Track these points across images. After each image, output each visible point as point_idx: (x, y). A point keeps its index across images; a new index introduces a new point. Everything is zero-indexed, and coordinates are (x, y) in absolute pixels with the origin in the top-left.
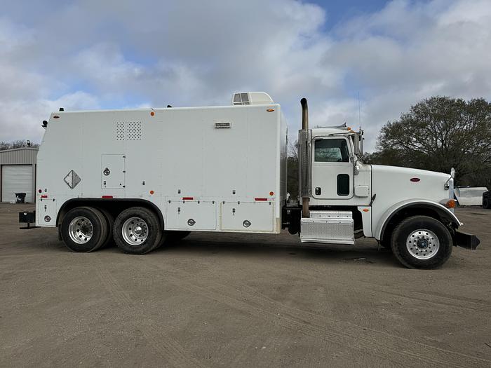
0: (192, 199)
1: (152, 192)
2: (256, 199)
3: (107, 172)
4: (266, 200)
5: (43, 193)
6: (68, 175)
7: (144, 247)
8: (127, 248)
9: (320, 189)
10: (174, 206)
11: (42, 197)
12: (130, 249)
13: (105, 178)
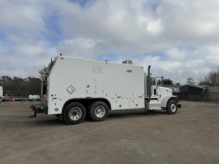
0: (120, 97)
1: (106, 95)
2: (139, 97)
3: (88, 86)
4: (141, 97)
5: (54, 97)
6: (69, 87)
7: (104, 118)
8: (97, 119)
10: (114, 100)
11: (53, 98)
12: (99, 119)
13: (87, 89)
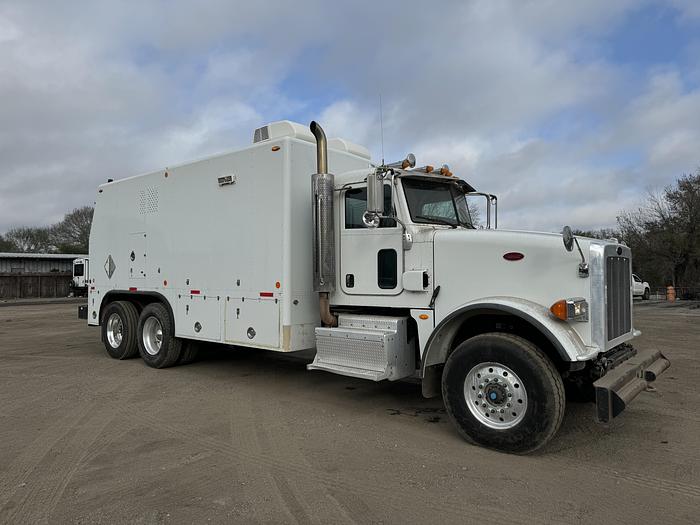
0: (198, 293)
1: (165, 283)
2: (262, 294)
3: (133, 256)
4: (271, 295)
5: (92, 284)
6: (107, 261)
9: (352, 276)
10: (183, 303)
11: (92, 288)
12: (148, 360)
13: (131, 264)
